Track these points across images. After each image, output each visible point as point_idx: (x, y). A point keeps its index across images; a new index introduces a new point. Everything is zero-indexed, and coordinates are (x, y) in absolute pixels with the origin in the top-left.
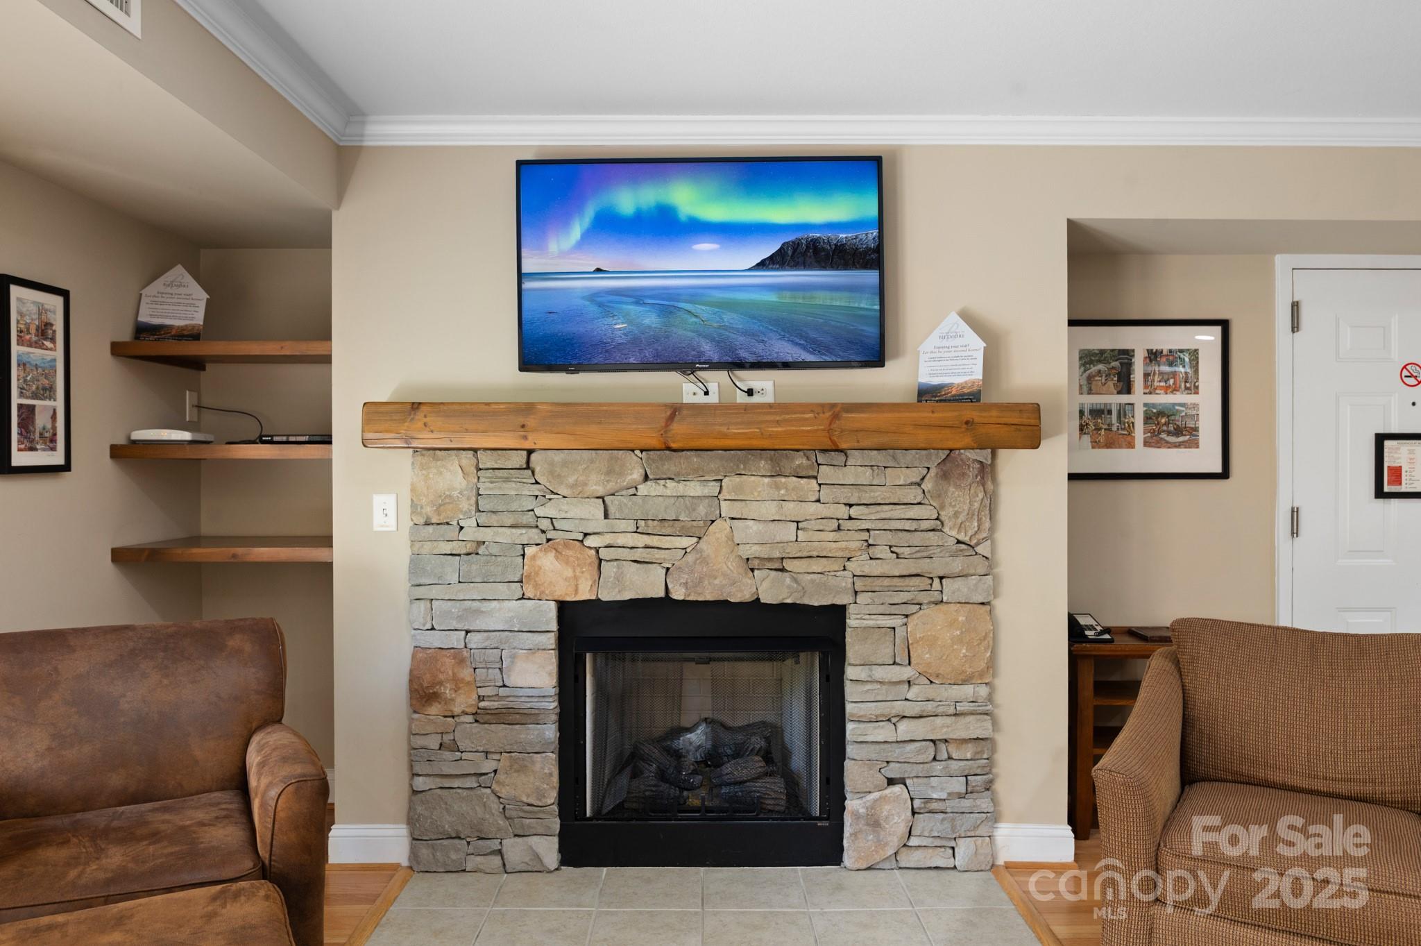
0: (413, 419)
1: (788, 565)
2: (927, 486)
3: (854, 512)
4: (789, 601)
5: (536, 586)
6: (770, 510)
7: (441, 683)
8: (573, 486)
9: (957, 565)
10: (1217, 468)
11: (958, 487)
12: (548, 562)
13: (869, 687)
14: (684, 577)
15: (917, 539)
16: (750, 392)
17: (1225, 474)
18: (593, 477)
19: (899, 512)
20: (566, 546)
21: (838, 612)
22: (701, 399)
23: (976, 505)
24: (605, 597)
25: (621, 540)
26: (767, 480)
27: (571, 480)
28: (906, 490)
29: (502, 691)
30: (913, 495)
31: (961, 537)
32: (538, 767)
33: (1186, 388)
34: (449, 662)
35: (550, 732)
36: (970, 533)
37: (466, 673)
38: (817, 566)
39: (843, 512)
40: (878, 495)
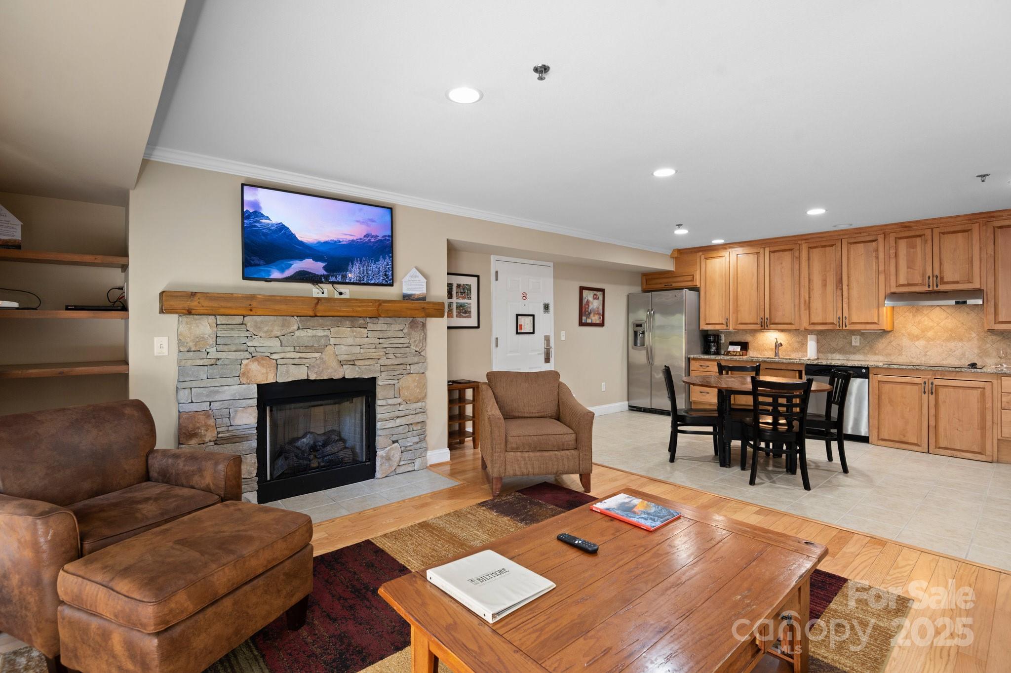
0: (192, 300)
1: (356, 363)
2: (405, 331)
3: (381, 341)
4: (357, 377)
5: (248, 378)
6: (350, 341)
7: (199, 428)
8: (266, 332)
9: (416, 359)
10: (476, 325)
11: (415, 331)
12: (254, 367)
13: (385, 407)
14: (316, 370)
15: (402, 350)
16: (341, 294)
17: (478, 327)
18: (276, 328)
19: (397, 341)
20: (263, 359)
21: (373, 380)
22: (321, 295)
23: (421, 338)
24: (280, 380)
25: (288, 355)
26: (349, 329)
27: (265, 329)
28: (398, 333)
29: (230, 428)
30: (401, 334)
31: (417, 349)
32: (248, 460)
33: (468, 298)
34: (202, 417)
35: (254, 444)
36: (420, 348)
37: (211, 422)
38: (367, 362)
39: (377, 341)
40: (389, 334)
